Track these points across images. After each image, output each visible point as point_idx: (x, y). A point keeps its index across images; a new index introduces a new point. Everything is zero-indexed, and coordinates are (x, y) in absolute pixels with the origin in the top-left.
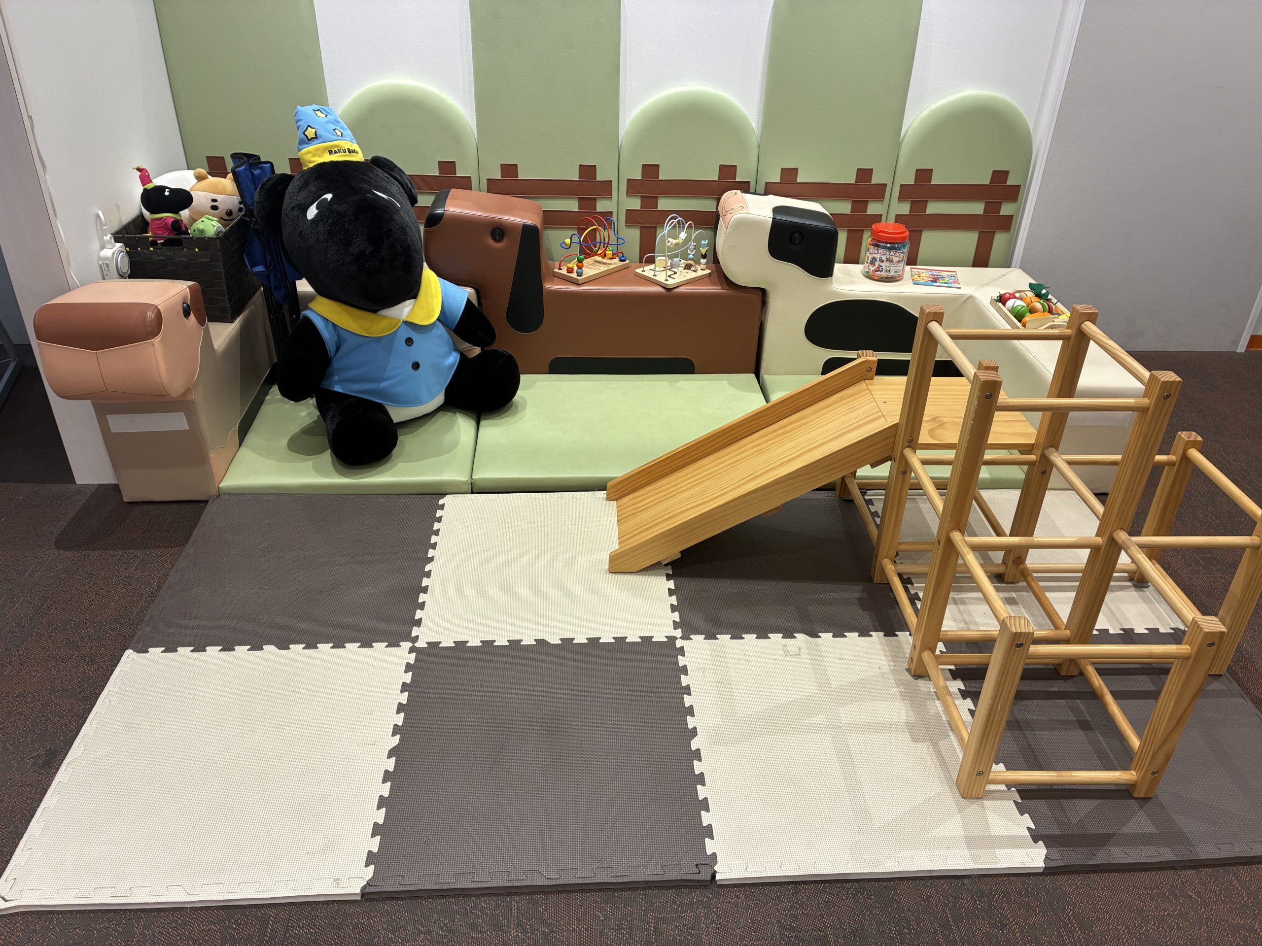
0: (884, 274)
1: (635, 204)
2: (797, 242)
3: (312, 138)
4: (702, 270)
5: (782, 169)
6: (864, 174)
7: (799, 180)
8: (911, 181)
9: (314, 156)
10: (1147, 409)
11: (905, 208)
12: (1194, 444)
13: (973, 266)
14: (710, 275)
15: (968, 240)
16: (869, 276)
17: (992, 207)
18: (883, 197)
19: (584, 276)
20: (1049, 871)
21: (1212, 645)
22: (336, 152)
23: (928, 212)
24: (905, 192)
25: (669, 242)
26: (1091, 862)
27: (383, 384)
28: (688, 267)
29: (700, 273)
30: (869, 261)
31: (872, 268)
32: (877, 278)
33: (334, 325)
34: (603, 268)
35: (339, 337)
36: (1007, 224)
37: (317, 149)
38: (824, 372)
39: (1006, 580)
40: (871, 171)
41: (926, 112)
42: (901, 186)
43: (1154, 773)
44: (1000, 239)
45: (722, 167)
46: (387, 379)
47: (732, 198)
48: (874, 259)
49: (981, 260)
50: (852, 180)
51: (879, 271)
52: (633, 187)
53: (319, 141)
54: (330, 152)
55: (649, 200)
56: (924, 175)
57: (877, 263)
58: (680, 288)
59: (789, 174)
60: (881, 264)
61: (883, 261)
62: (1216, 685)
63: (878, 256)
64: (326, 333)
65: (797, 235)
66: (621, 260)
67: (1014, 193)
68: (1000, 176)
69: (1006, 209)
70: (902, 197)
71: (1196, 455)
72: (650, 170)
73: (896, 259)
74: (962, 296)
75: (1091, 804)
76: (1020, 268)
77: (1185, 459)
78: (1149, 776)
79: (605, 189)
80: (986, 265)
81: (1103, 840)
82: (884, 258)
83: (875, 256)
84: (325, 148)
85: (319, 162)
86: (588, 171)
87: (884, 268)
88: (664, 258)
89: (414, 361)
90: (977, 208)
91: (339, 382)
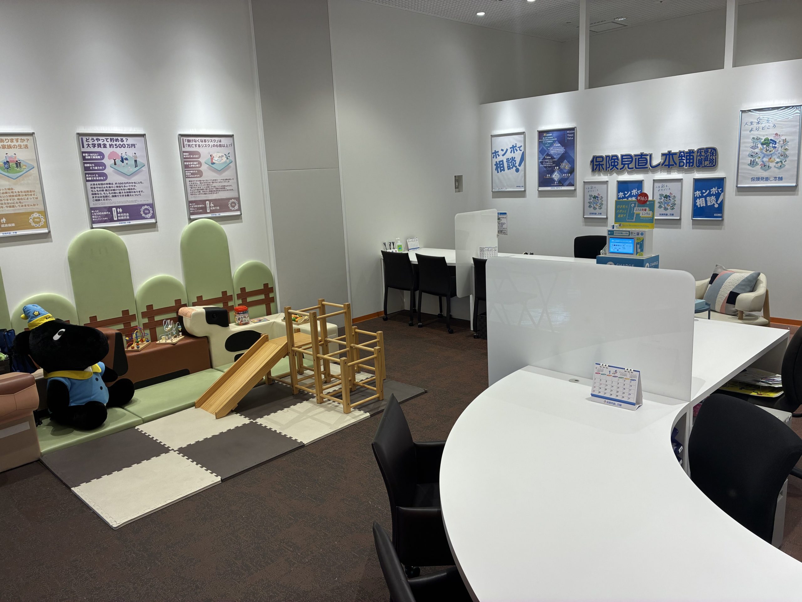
0: (244, 322)
1: (146, 321)
2: (215, 317)
3: (37, 315)
4: (181, 337)
5: (197, 297)
6: (224, 293)
7: (204, 299)
8: (240, 292)
9: (40, 321)
10: (346, 312)
11: (240, 302)
12: (355, 328)
13: (267, 316)
14: (184, 338)
15: (263, 308)
16: (238, 325)
17: (267, 295)
18: (232, 300)
19: (140, 348)
20: (371, 416)
21: (379, 352)
22: (48, 318)
23: (248, 301)
24: (239, 296)
25: (166, 330)
26: (378, 411)
27: (92, 397)
28: (175, 337)
29: (181, 338)
30: (237, 319)
31: (239, 322)
32: (242, 324)
33: (69, 379)
34: (144, 345)
35: (71, 383)
36: (273, 300)
37: (41, 318)
38: (235, 360)
39: (328, 382)
40: (226, 291)
41: (238, 270)
42: (237, 294)
43: (381, 391)
44: (272, 305)
45: (176, 301)
46: (94, 395)
47: (182, 310)
48: (239, 318)
49: (269, 313)
50: (221, 296)
51: (242, 321)
52: (144, 315)
53: (41, 315)
54: (46, 318)
55: (151, 318)
56: (243, 289)
57: (241, 319)
58: (178, 343)
59: (199, 298)
60: (242, 319)
61: (242, 318)
62: (385, 381)
63: (240, 317)
64: (67, 383)
65: (214, 314)
66: (147, 342)
67: (272, 290)
68: (266, 285)
69: (271, 295)
70: (238, 298)
71: (357, 330)
72: (150, 307)
73: (246, 316)
74: (271, 322)
75: (373, 404)
76: (281, 312)
77: (356, 332)
78: (381, 393)
79: (134, 317)
80: (271, 314)
81: (379, 407)
82: (243, 317)
83: (239, 317)
84: (44, 317)
85: (43, 323)
86: (126, 312)
87: (244, 320)
88: (164, 336)
89: (100, 387)
90: (262, 297)
91: (72, 402)
